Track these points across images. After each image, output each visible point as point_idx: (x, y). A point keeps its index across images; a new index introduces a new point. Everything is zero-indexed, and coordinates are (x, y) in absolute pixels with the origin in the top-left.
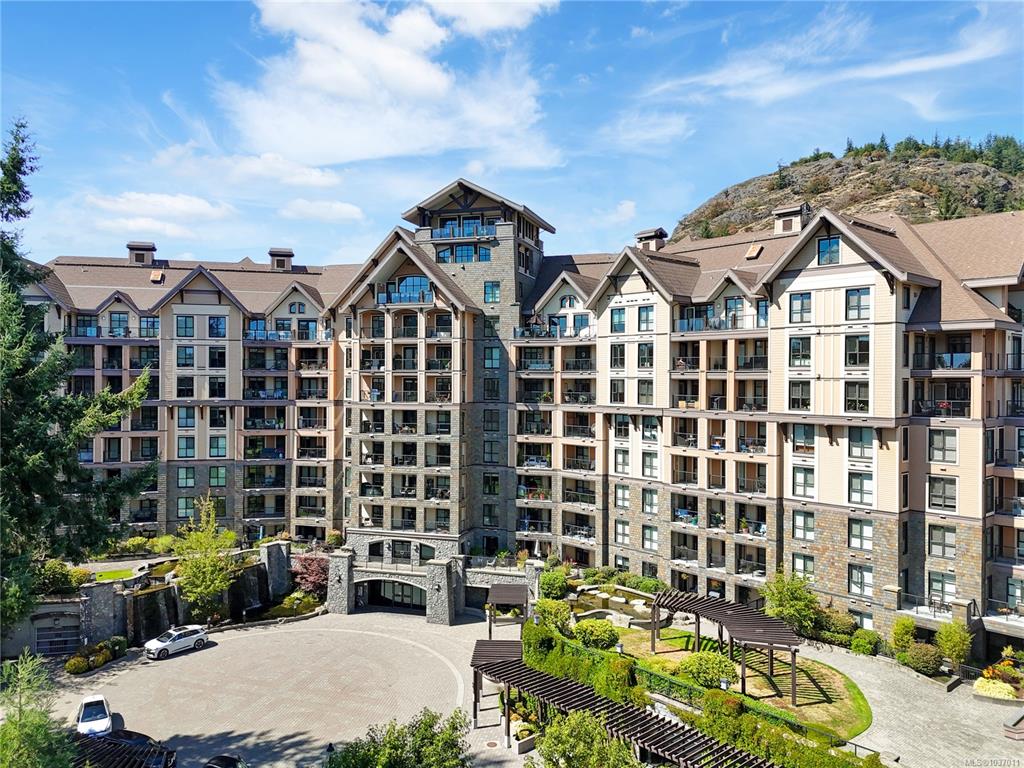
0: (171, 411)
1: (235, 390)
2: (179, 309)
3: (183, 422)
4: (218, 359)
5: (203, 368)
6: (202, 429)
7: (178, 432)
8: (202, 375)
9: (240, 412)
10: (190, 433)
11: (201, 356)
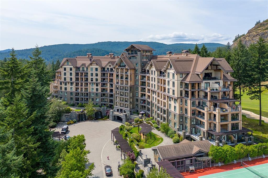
0: (90, 83)
1: (99, 80)
2: (91, 67)
3: (92, 85)
4: (97, 75)
5: (95, 77)
6: (95, 87)
7: (91, 87)
8: (94, 77)
9: (100, 84)
10: (93, 87)
11: (94, 75)
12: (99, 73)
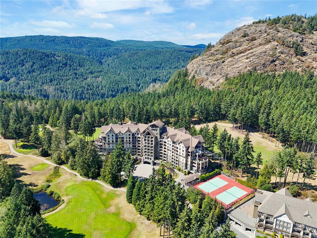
1: (131, 141)
2: (126, 133)
3: (126, 144)
4: (130, 138)
6: (128, 145)
8: (128, 140)
9: (132, 143)
11: (128, 138)
12: (131, 137)
